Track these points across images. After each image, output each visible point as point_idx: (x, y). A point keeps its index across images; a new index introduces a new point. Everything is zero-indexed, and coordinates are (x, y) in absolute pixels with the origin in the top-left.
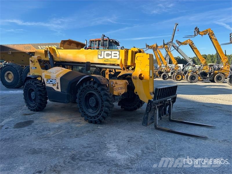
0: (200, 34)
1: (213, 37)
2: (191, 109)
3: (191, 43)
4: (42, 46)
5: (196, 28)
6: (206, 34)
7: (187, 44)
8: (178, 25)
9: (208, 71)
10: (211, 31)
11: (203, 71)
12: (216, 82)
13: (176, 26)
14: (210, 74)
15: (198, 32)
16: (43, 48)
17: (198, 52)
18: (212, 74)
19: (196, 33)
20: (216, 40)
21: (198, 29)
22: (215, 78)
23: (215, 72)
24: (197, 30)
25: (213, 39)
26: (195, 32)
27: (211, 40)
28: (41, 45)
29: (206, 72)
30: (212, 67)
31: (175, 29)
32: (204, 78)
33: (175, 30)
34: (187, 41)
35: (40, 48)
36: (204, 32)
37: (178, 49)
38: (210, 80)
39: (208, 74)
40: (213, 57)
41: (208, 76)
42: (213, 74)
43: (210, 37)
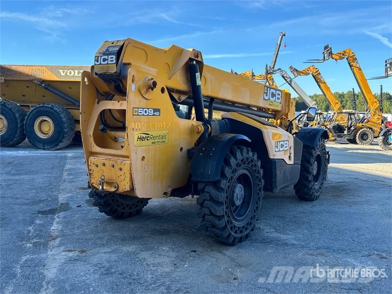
0: (333, 58)
1: (354, 64)
2: (342, 184)
3: (316, 72)
4: (66, 71)
5: (326, 47)
6: (344, 58)
7: (309, 74)
8: (284, 35)
9: (345, 124)
10: (351, 53)
11: (337, 123)
12: (358, 142)
13: (282, 37)
14: (349, 128)
15: (331, 54)
16: (68, 74)
17: (328, 89)
18: (352, 128)
19: (326, 55)
20: (360, 69)
21: (331, 48)
22: (357, 136)
23: (358, 125)
24: (328, 50)
25: (355, 67)
26: (324, 53)
27: (351, 69)
28: (64, 68)
29: (342, 125)
30: (352, 117)
31: (280, 43)
32: (339, 136)
33: (280, 45)
34: (309, 68)
35: (62, 74)
36: (340, 54)
37: (291, 81)
38: (348, 140)
39: (346, 129)
40: (344, 98)
41: (346, 132)
42: (354, 130)
43: (349, 64)
